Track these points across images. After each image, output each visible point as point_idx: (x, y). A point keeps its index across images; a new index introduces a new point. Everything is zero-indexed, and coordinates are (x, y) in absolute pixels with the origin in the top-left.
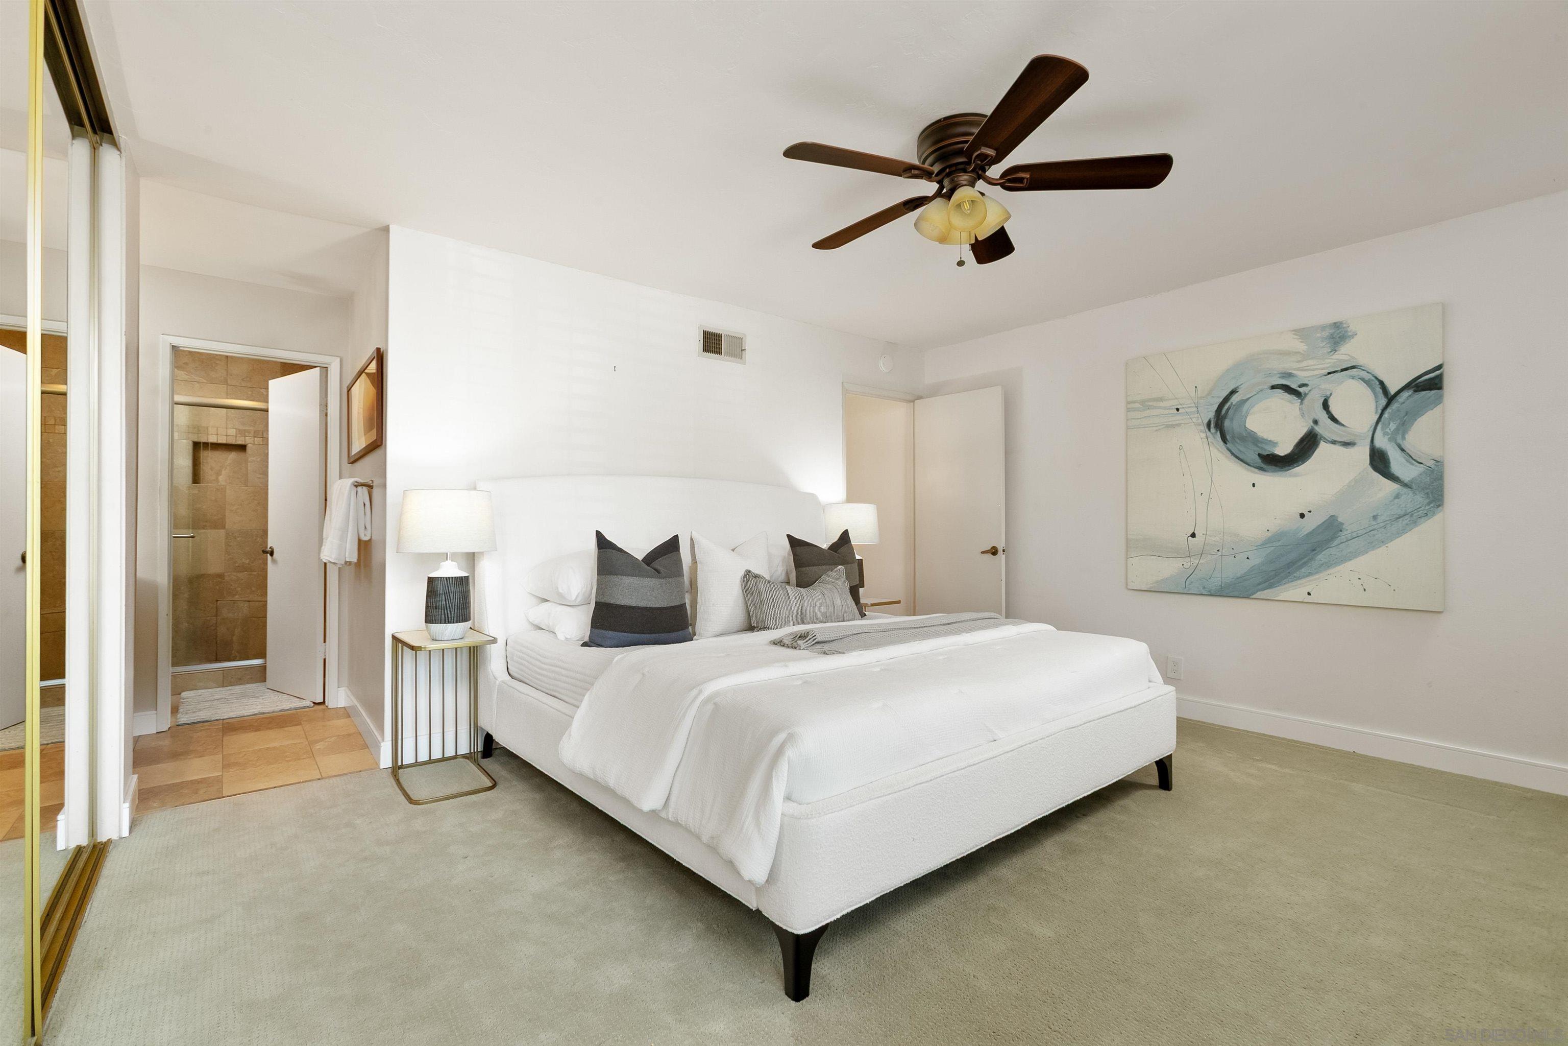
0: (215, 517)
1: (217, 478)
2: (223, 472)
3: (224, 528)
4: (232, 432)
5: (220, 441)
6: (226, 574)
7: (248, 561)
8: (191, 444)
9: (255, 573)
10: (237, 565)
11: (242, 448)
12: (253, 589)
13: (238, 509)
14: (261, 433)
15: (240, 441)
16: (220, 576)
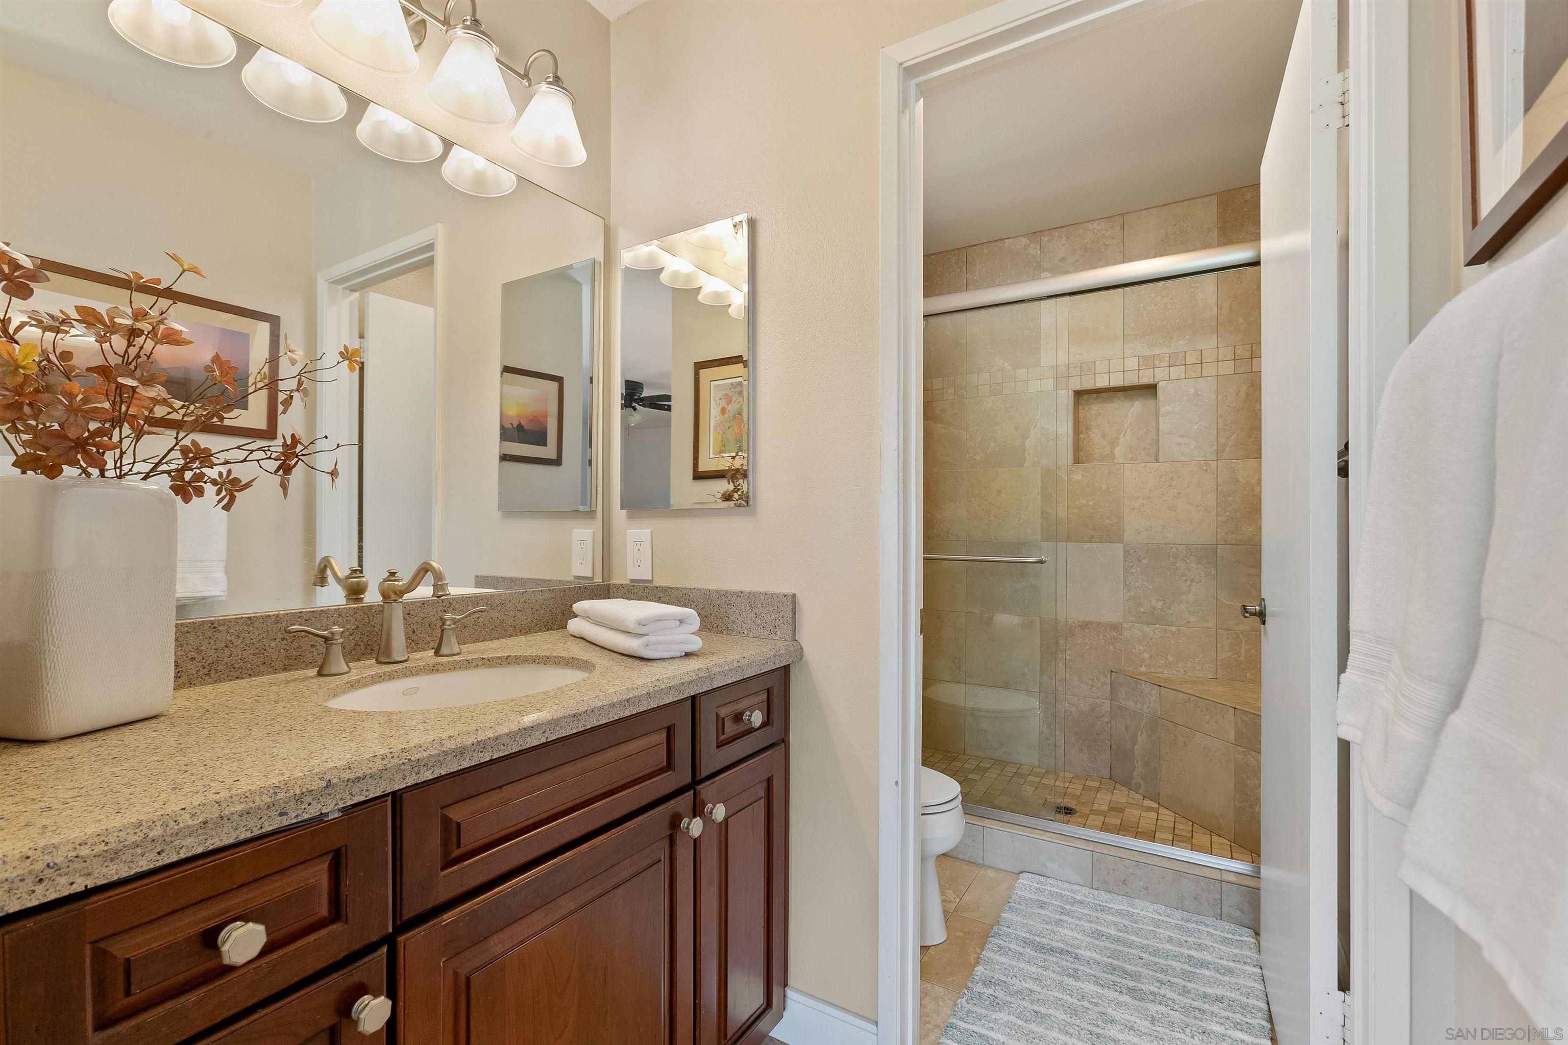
0: (1108, 521)
1: (1112, 451)
2: (1121, 439)
3: (1121, 541)
4: (1132, 363)
5: (1114, 384)
6: (1125, 625)
7: (1161, 604)
8: (1071, 394)
9: (1174, 629)
10: (1142, 610)
11: (1151, 389)
12: (1171, 659)
13: (1142, 505)
14: (1181, 357)
15: (1145, 380)
16: (1116, 627)
